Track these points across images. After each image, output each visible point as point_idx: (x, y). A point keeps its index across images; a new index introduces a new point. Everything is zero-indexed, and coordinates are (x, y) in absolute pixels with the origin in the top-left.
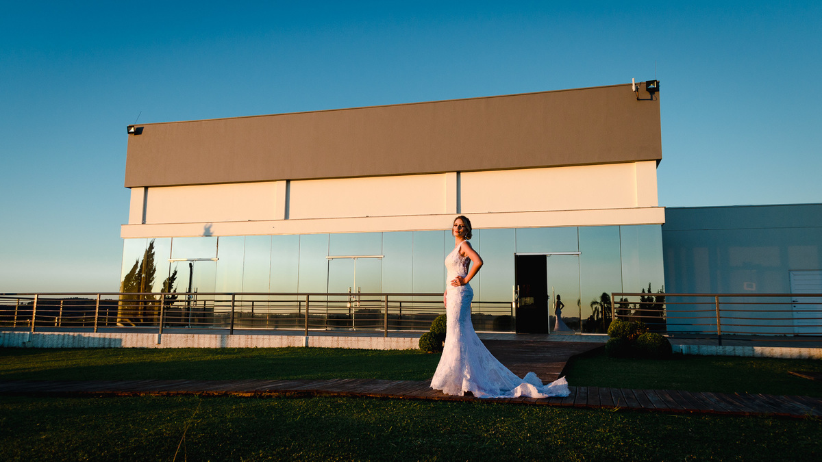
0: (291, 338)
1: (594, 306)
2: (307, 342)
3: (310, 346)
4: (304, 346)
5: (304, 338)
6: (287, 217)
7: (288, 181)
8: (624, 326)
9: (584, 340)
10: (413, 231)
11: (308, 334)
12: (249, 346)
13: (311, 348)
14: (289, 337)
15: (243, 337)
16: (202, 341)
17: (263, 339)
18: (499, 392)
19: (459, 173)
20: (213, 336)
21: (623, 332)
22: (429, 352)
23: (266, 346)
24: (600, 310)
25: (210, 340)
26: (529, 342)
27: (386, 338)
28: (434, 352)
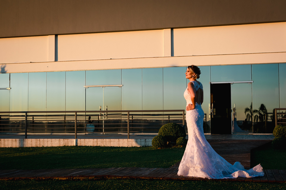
0: (66, 140)
1: (247, 113)
2: (77, 143)
3: (79, 145)
4: (75, 145)
5: (74, 140)
6: (56, 60)
7: (56, 36)
8: (284, 130)
9: (256, 139)
10: (142, 68)
11: (77, 137)
12: (38, 146)
13: (80, 146)
14: (65, 140)
15: (34, 140)
16: (6, 143)
17: (48, 141)
18: (222, 175)
19: (172, 29)
20: (14, 140)
21: (283, 133)
22: (159, 148)
23: (49, 145)
24: (250, 115)
25: (12, 142)
26: (223, 141)
27: (129, 140)
28: (162, 148)
